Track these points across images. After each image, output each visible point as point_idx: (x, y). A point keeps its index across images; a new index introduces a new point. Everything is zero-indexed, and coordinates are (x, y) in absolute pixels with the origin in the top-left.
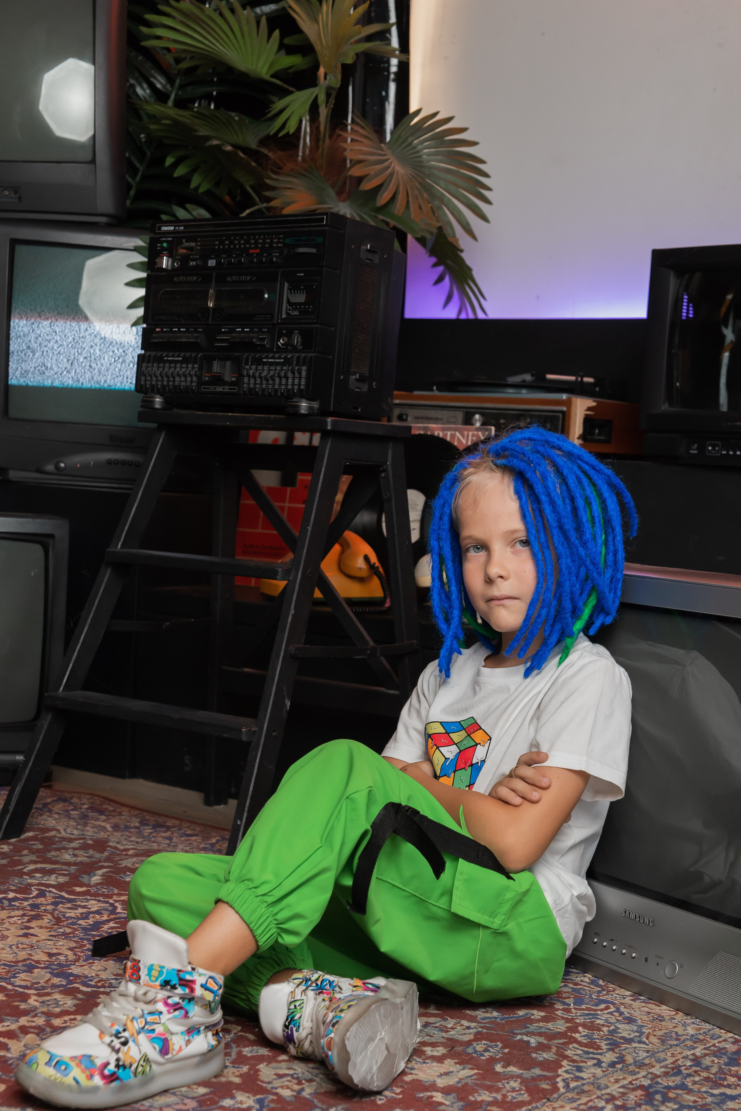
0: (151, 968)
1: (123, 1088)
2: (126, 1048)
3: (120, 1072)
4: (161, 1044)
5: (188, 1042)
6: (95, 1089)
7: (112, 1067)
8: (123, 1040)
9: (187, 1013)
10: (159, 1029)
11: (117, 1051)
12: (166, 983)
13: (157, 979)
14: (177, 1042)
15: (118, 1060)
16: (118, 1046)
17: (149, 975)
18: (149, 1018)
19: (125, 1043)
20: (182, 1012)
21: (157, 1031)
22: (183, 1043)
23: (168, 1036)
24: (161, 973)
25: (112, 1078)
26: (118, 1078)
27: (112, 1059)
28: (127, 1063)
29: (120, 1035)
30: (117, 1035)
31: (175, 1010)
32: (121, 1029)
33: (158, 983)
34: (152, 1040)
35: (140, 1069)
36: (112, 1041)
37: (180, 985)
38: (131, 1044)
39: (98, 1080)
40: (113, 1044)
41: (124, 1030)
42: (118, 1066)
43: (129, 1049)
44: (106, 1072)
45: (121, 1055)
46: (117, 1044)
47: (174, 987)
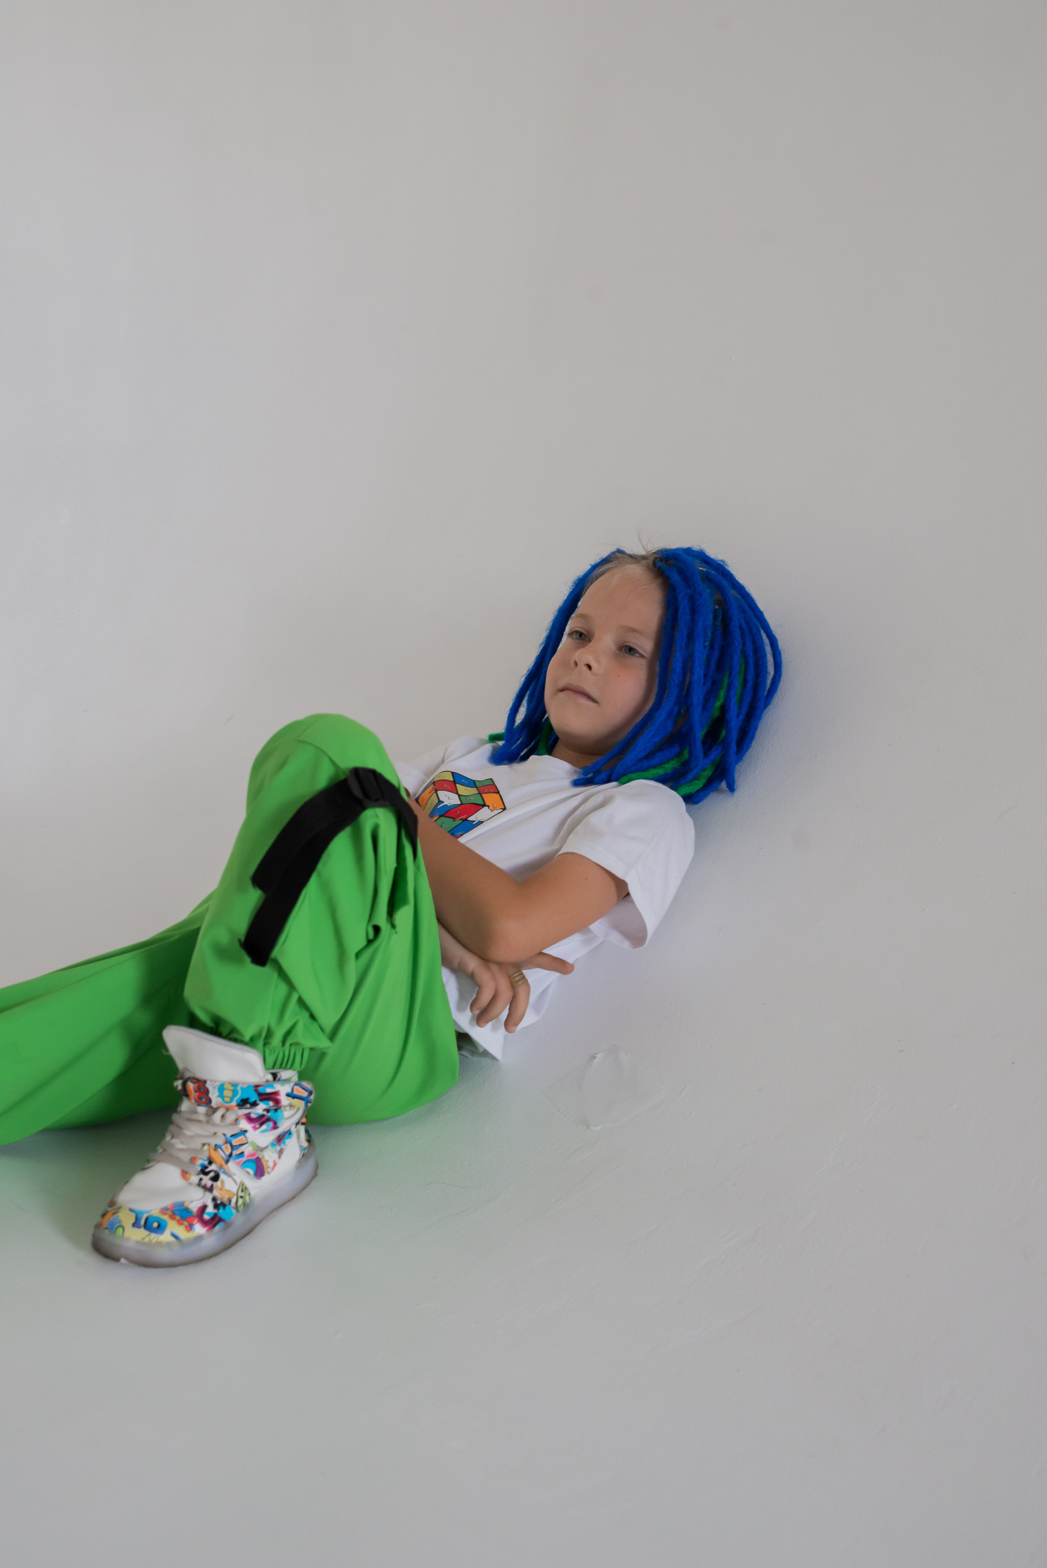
0: (221, 1088)
1: (228, 1225)
2: (219, 1183)
3: (221, 1212)
4: (254, 1166)
5: (281, 1152)
6: (199, 1238)
7: (210, 1209)
8: (212, 1174)
9: (275, 1123)
10: (247, 1150)
11: (211, 1190)
12: (244, 1103)
13: (232, 1099)
14: (269, 1157)
15: (214, 1199)
16: (209, 1183)
17: (221, 1095)
18: (235, 1142)
19: (216, 1178)
20: (270, 1124)
21: (246, 1154)
22: (275, 1156)
23: (260, 1155)
24: (235, 1092)
25: (214, 1221)
26: (220, 1220)
27: (208, 1199)
28: (225, 1200)
29: (207, 1170)
30: (204, 1171)
31: (262, 1124)
32: (206, 1163)
33: (234, 1103)
34: (243, 1165)
35: (240, 1201)
36: (201, 1179)
37: (261, 1100)
38: (222, 1176)
39: (199, 1229)
40: (203, 1182)
41: (210, 1163)
42: (216, 1206)
43: (223, 1182)
44: (206, 1217)
45: (216, 1193)
46: (207, 1180)
47: (254, 1104)
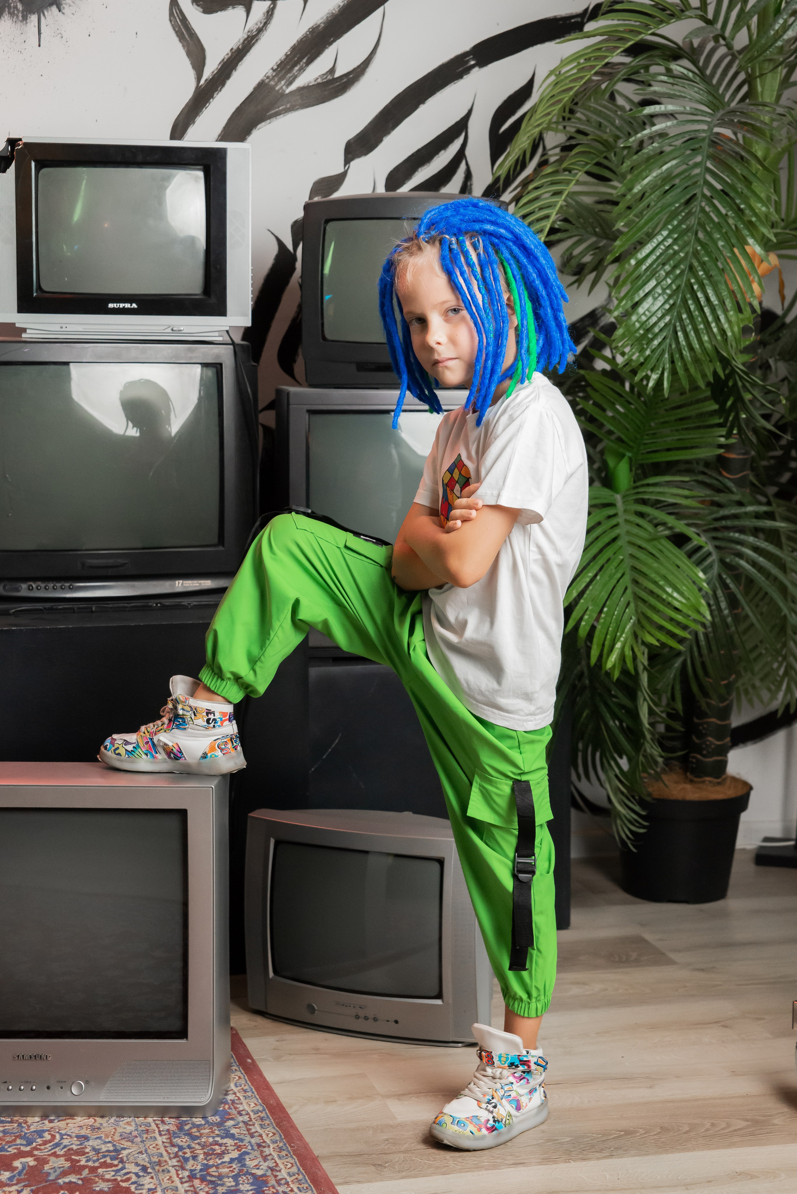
0: (500, 1057)
1: (499, 1134)
2: (496, 1110)
3: (497, 1125)
4: (516, 1104)
5: (530, 1099)
6: (484, 1137)
7: (491, 1122)
8: (493, 1104)
9: (528, 1080)
10: (513, 1094)
11: (492, 1112)
12: (512, 1064)
13: (505, 1062)
14: (524, 1100)
15: (494, 1117)
16: (491, 1109)
17: (500, 1060)
18: (506, 1088)
19: (495, 1107)
20: (525, 1080)
21: (512, 1096)
22: (528, 1101)
23: (519, 1098)
24: (507, 1058)
25: (492, 1129)
26: (496, 1129)
27: (490, 1117)
28: (500, 1119)
29: (491, 1102)
30: (489, 1102)
31: (521, 1080)
32: (491, 1098)
33: (506, 1065)
34: (510, 1102)
35: (507, 1121)
36: (487, 1106)
37: (521, 1064)
38: (499, 1106)
39: (484, 1131)
41: (493, 1098)
42: (494, 1121)
43: (499, 1109)
44: (489, 1126)
45: (494, 1114)
46: (490, 1107)
47: (517, 1066)
